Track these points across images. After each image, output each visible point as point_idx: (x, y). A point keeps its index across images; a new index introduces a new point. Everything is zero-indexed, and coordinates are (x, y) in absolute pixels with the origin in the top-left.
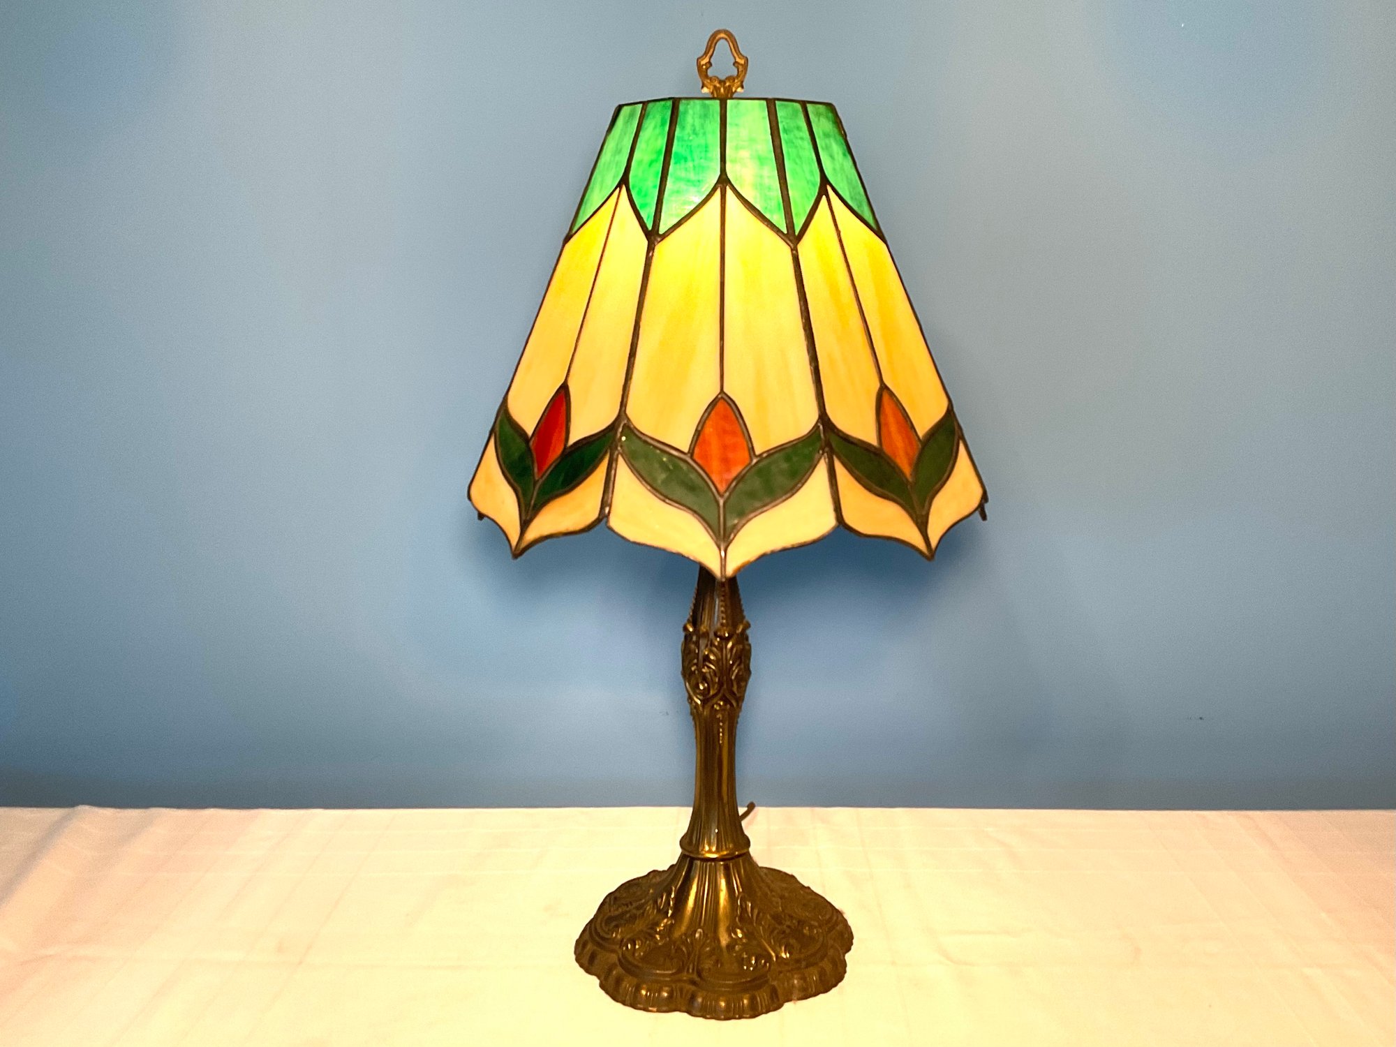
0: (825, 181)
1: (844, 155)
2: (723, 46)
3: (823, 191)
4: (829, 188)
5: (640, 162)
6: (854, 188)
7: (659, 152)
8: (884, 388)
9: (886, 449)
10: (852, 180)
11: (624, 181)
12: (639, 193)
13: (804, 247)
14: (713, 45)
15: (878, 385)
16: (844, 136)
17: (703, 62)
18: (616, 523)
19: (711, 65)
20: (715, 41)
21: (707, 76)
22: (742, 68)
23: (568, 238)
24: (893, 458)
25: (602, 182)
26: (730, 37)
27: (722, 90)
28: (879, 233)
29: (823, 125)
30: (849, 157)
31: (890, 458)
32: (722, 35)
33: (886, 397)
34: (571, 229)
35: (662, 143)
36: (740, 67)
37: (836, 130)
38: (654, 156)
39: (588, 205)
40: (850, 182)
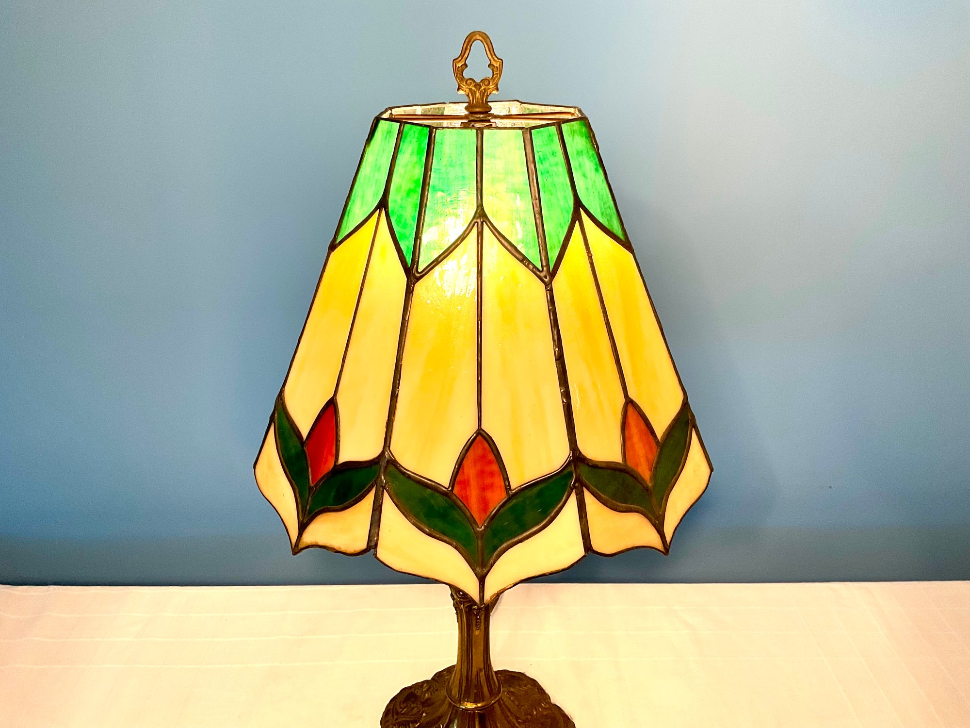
0: (578, 204)
1: (597, 170)
2: (478, 47)
3: (576, 217)
4: (582, 211)
5: (399, 189)
6: (604, 204)
7: (416, 182)
8: (629, 402)
9: (630, 464)
10: (603, 195)
11: (383, 204)
12: (398, 223)
13: (559, 283)
14: (469, 47)
15: (622, 400)
16: (596, 149)
17: (459, 65)
18: (383, 553)
19: (466, 66)
20: (470, 43)
21: (462, 79)
22: (497, 69)
23: (333, 247)
24: (635, 469)
25: (363, 197)
26: (485, 38)
27: (478, 94)
28: (627, 244)
29: (577, 142)
30: (601, 171)
31: (632, 470)
32: (478, 37)
33: (630, 409)
34: (335, 238)
35: (419, 172)
36: (495, 69)
37: (589, 146)
38: (412, 186)
39: (351, 218)
40: (601, 198)
